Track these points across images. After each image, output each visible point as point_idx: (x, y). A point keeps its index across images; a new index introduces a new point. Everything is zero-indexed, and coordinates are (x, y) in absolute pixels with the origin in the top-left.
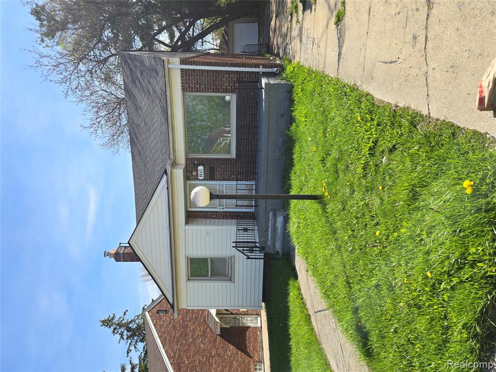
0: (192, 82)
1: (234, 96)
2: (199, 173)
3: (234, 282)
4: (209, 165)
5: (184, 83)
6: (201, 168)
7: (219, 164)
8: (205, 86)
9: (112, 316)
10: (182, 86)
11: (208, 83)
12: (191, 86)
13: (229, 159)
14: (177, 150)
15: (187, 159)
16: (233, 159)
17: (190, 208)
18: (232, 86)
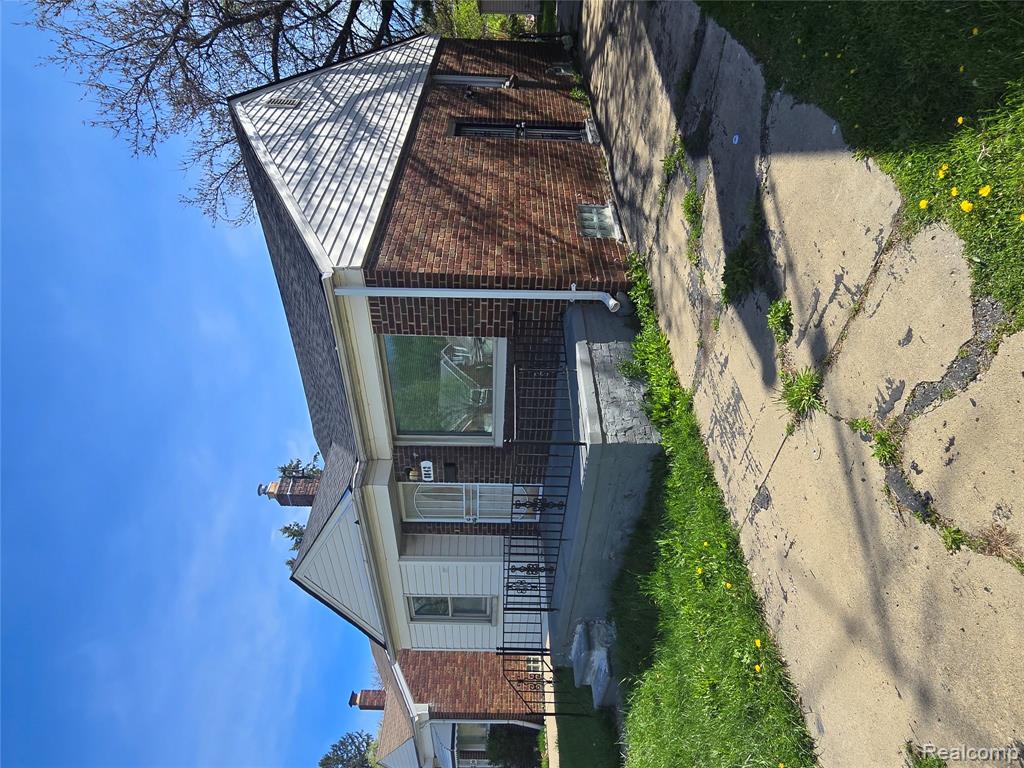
0: (398, 315)
1: (503, 342)
2: (423, 473)
3: (496, 625)
4: (445, 459)
5: (378, 317)
6: (426, 464)
7: (466, 459)
8: (431, 323)
9: (295, 463)
10: (373, 323)
11: (437, 316)
12: (396, 322)
13: (488, 448)
14: (371, 437)
15: (395, 449)
16: (498, 449)
17: (407, 517)
18: (497, 324)
